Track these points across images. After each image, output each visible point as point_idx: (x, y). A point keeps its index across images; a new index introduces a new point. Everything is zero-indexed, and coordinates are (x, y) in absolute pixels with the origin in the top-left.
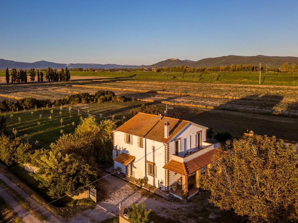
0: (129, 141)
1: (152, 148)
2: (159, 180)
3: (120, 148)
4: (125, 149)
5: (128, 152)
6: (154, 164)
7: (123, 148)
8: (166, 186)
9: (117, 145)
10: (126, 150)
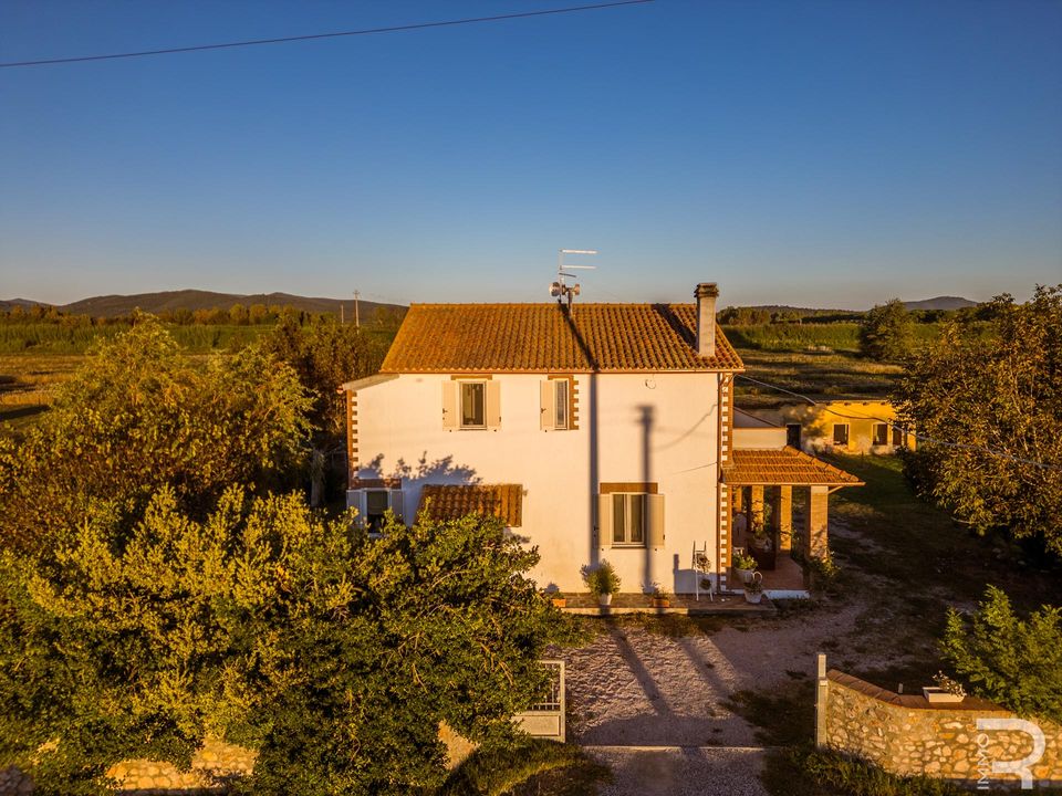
0: (475, 413)
1: (638, 415)
2: (676, 557)
3: (406, 469)
4: (447, 461)
5: (471, 473)
6: (649, 487)
7: (428, 463)
8: (723, 570)
9: (379, 458)
10: (452, 466)
